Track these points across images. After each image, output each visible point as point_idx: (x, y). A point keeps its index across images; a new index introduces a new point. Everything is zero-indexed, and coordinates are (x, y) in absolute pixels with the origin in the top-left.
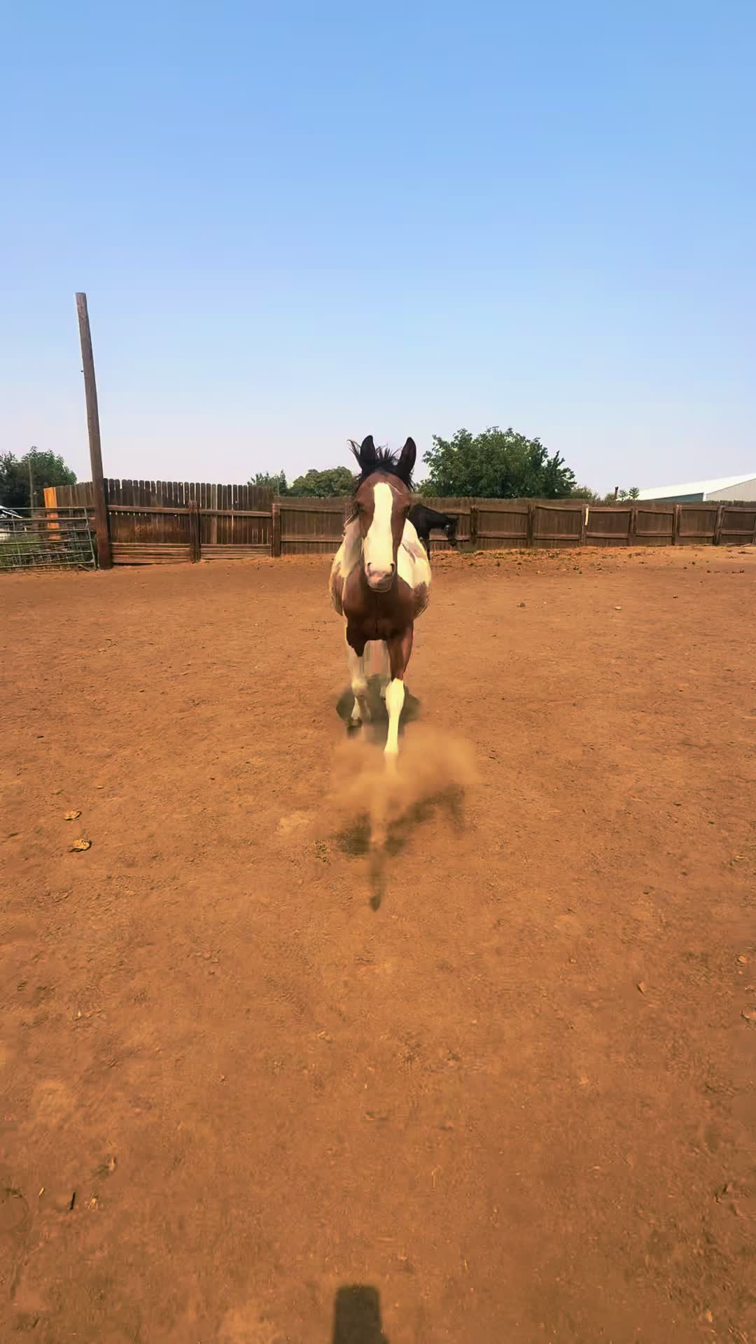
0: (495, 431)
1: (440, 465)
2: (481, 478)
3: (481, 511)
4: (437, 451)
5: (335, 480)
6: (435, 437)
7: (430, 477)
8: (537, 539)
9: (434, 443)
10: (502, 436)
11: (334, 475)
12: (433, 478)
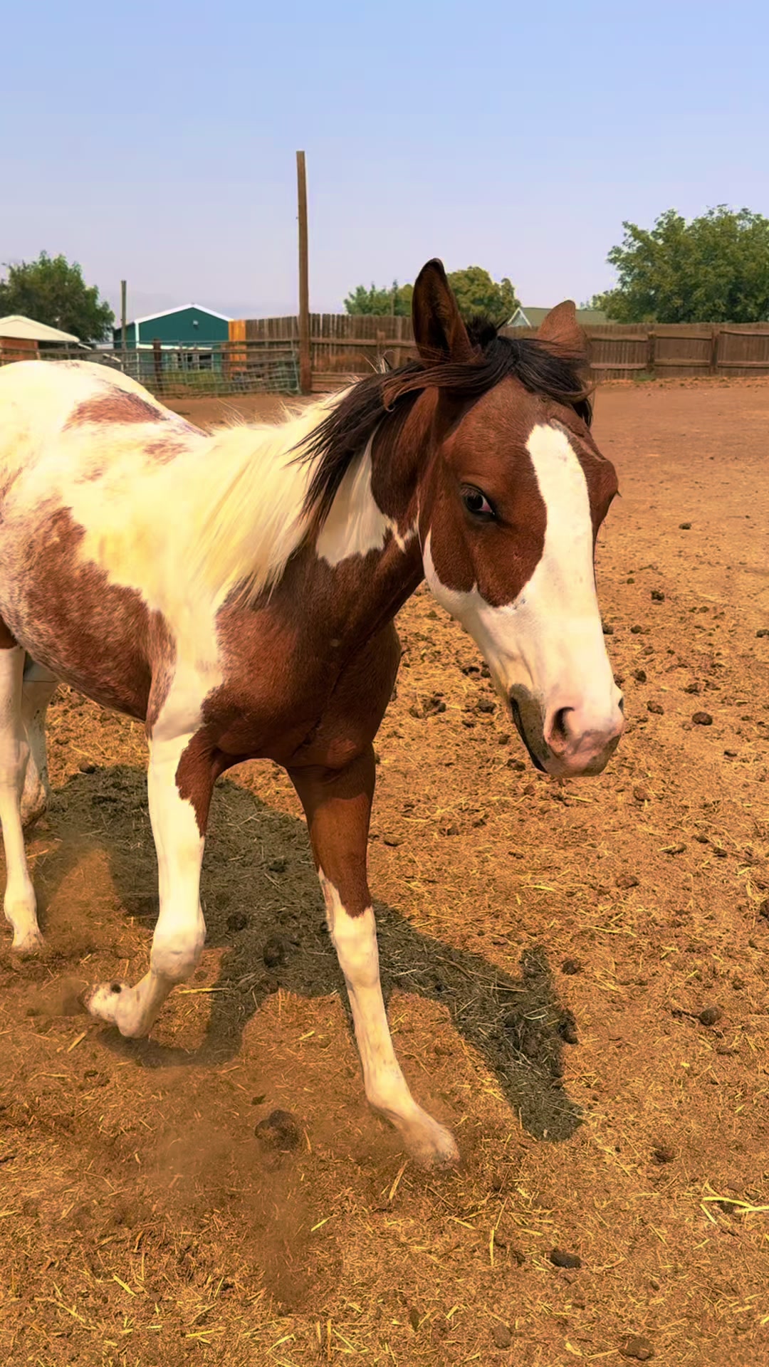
0: (721, 211)
1: (634, 267)
2: (696, 286)
3: (659, 338)
4: (630, 245)
5: (465, 290)
6: (626, 225)
7: (619, 286)
8: (722, 367)
9: (625, 235)
10: (731, 220)
11: (462, 282)
12: (623, 287)
